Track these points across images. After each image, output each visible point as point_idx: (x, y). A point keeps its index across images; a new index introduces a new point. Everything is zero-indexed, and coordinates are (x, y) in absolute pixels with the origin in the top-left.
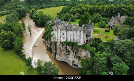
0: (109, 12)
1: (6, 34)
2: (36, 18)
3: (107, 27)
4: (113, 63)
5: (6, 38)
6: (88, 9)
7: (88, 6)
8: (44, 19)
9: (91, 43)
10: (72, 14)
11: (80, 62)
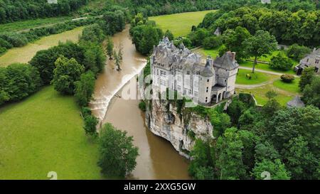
0: (315, 29)
1: (65, 64)
2: (138, 36)
3: (294, 70)
4: (258, 160)
5: (64, 71)
6: (260, 19)
7: (263, 13)
9: (224, 104)
10: (217, 30)
11: (193, 146)
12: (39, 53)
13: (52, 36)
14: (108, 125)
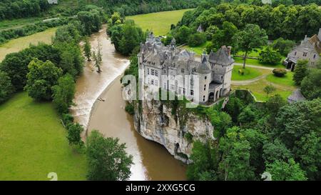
0: (297, 23)
1: (40, 67)
2: (117, 35)
3: (284, 64)
4: (269, 160)
6: (242, 14)
7: (244, 8)
8: (135, 37)
10: (200, 27)
11: (191, 149)
12: (8, 56)
13: (21, 39)
14: (95, 132)
